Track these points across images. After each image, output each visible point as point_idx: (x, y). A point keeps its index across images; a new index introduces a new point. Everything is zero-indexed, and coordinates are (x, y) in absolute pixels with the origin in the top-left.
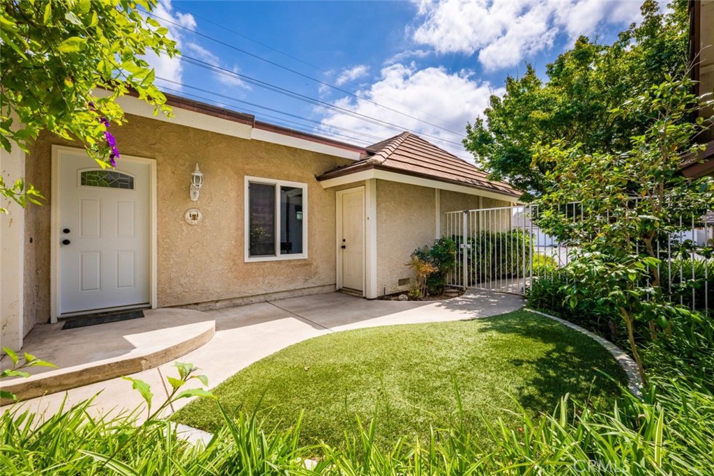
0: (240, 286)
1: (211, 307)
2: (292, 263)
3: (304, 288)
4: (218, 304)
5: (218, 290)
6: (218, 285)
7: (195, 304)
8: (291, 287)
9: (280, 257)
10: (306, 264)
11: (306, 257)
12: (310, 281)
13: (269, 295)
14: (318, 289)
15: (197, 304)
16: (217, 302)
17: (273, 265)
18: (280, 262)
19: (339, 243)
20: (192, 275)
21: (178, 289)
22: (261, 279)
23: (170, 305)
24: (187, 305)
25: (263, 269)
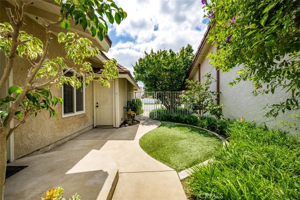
0: (60, 133)
1: (46, 150)
2: (80, 116)
3: (84, 129)
4: (49, 147)
5: (50, 138)
6: (50, 134)
7: (37, 151)
8: (80, 129)
9: (76, 113)
10: (84, 116)
11: (85, 112)
12: (86, 124)
13: (72, 135)
14: (88, 128)
15: (38, 150)
16: (49, 146)
17: (73, 118)
18: (76, 116)
19: (95, 105)
20: (35, 130)
21: (27, 142)
22: (69, 126)
23: (22, 156)
24: (32, 153)
25: (70, 121)
